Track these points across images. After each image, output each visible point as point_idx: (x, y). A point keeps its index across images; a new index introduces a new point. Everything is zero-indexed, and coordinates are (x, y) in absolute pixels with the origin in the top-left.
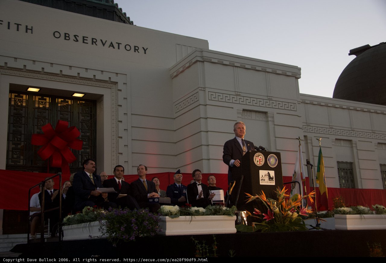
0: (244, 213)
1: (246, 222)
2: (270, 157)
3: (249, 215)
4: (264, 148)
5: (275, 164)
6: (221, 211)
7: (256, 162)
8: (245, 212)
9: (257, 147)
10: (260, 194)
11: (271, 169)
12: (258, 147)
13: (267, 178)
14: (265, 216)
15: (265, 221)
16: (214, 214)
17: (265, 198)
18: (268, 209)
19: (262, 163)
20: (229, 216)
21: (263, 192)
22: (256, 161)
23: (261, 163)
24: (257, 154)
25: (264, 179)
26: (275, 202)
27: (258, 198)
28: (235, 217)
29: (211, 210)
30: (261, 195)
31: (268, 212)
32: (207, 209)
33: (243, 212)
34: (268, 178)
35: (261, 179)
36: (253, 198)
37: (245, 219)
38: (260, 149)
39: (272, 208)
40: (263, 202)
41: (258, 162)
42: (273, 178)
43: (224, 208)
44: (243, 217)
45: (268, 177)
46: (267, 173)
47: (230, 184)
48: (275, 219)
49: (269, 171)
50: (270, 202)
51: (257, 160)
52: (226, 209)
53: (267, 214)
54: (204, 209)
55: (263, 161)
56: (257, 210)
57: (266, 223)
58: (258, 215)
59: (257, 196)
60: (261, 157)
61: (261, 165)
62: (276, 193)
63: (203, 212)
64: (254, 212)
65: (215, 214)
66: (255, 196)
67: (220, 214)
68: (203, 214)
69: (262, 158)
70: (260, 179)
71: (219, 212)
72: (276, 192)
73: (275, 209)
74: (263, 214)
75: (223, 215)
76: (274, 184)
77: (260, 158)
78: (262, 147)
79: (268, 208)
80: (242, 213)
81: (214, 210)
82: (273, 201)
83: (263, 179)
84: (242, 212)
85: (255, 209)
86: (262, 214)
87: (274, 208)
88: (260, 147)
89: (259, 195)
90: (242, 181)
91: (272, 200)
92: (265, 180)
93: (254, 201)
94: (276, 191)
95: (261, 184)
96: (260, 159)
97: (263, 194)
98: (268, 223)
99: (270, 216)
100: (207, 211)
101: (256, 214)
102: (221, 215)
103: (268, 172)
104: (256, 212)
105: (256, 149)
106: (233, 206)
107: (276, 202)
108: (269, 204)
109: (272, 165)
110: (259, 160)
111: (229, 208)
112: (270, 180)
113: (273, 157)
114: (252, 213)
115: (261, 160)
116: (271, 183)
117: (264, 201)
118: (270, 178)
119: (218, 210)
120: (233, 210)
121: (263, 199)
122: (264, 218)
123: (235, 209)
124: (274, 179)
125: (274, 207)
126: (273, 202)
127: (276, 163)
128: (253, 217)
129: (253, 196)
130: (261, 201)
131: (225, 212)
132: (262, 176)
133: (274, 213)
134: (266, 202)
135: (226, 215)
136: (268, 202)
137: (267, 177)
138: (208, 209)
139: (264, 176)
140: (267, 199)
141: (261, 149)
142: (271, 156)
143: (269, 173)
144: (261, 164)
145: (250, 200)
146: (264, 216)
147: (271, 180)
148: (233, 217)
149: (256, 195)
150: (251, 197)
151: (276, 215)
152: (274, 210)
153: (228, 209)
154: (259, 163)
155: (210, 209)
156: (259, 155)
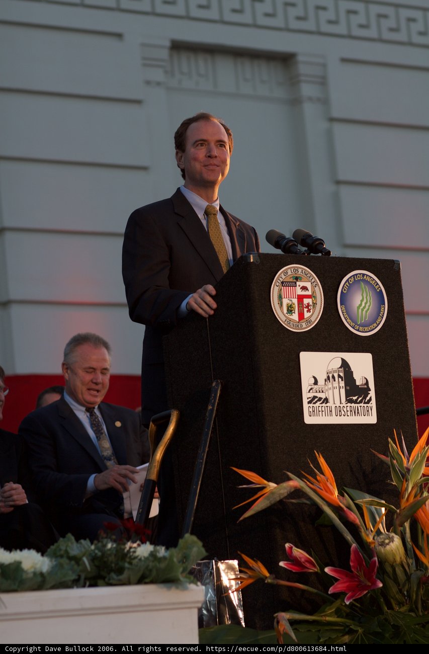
0: (231, 568)
1: (241, 614)
2: (350, 286)
3: (261, 580)
4: (321, 242)
5: (375, 321)
6: (130, 563)
7: (281, 314)
8: (235, 563)
9: (283, 237)
10: (307, 471)
11: (356, 345)
12: (288, 235)
13: (336, 393)
14: (336, 580)
15: (338, 603)
16: (95, 579)
17: (336, 493)
18: (350, 546)
19: (314, 316)
20: (169, 588)
21: (322, 461)
22: (281, 305)
23: (307, 315)
24: (286, 273)
25: (323, 396)
26: (382, 505)
27: (297, 493)
28: (199, 593)
29: (77, 560)
30: (314, 476)
31: (352, 557)
32: (54, 556)
33: (222, 566)
34: (343, 391)
35: (311, 395)
36: (272, 493)
37: (235, 598)
38: (304, 249)
39: (370, 539)
40: (320, 511)
41: (290, 310)
42: (364, 391)
43: (144, 550)
44: (226, 589)
45: (342, 384)
46: (339, 363)
47: (152, 426)
48: (384, 592)
49: (350, 357)
50: (359, 508)
51: (285, 301)
52: (153, 555)
53: (348, 568)
54: (42, 555)
55: (314, 304)
56: (298, 552)
57: (338, 612)
58: (303, 577)
59: (295, 482)
60: (308, 285)
61: (305, 328)
62: (382, 462)
63: (42, 574)
64: (282, 564)
65: (100, 582)
66: (285, 485)
67: (124, 577)
68: (41, 583)
69: (309, 293)
70: (306, 396)
71: (120, 571)
72: (383, 457)
73: (383, 544)
74: (327, 570)
75: (141, 581)
76: (372, 419)
77: (300, 292)
78: (310, 236)
79: (349, 537)
80: (218, 569)
81: (93, 559)
82: (371, 503)
83: (319, 395)
84: (220, 564)
85: (287, 545)
86: (322, 570)
87: (380, 539)
88: (296, 234)
89: (300, 476)
90: (213, 407)
91: (365, 499)
92: (326, 400)
93: (279, 509)
94: (386, 451)
95: (308, 420)
96: (300, 298)
97: (322, 473)
98: (352, 613)
99: (362, 579)
100: (60, 566)
101: (295, 569)
102: (128, 583)
103: (343, 360)
104: (295, 561)
105: (277, 245)
106: (187, 536)
107: (383, 509)
108: (354, 517)
109: (359, 325)
110: (295, 301)
111: (167, 548)
112: (351, 401)
113: (362, 284)
114: (272, 567)
115: (306, 301)
116: (356, 413)
117: (330, 505)
118: (355, 392)
119: (112, 558)
120: (185, 559)
121: (324, 493)
122: (331, 591)
123: (195, 549)
124: (372, 394)
125: (379, 533)
126: (373, 508)
127: (378, 314)
128: (279, 586)
129: (273, 485)
130: (315, 504)
131: (147, 567)
132: (316, 383)
133: (382, 562)
134: (337, 510)
135: (152, 582)
136: (349, 508)
137: (336, 384)
138: (62, 556)
139: (321, 382)
140: (341, 494)
141: (304, 243)
142: (356, 281)
143: (345, 364)
144: (309, 321)
145: (260, 505)
146: (331, 580)
147: (356, 402)
148: (186, 589)
149: (289, 479)
150: (263, 488)
151: (389, 569)
152: (382, 549)
153: (162, 551)
154: (295, 317)
155: (71, 558)
156: (297, 279)
